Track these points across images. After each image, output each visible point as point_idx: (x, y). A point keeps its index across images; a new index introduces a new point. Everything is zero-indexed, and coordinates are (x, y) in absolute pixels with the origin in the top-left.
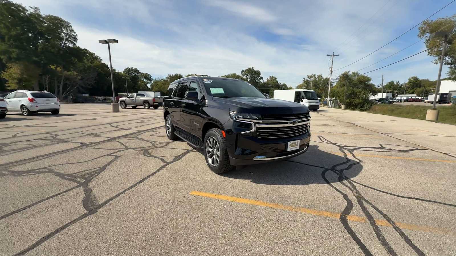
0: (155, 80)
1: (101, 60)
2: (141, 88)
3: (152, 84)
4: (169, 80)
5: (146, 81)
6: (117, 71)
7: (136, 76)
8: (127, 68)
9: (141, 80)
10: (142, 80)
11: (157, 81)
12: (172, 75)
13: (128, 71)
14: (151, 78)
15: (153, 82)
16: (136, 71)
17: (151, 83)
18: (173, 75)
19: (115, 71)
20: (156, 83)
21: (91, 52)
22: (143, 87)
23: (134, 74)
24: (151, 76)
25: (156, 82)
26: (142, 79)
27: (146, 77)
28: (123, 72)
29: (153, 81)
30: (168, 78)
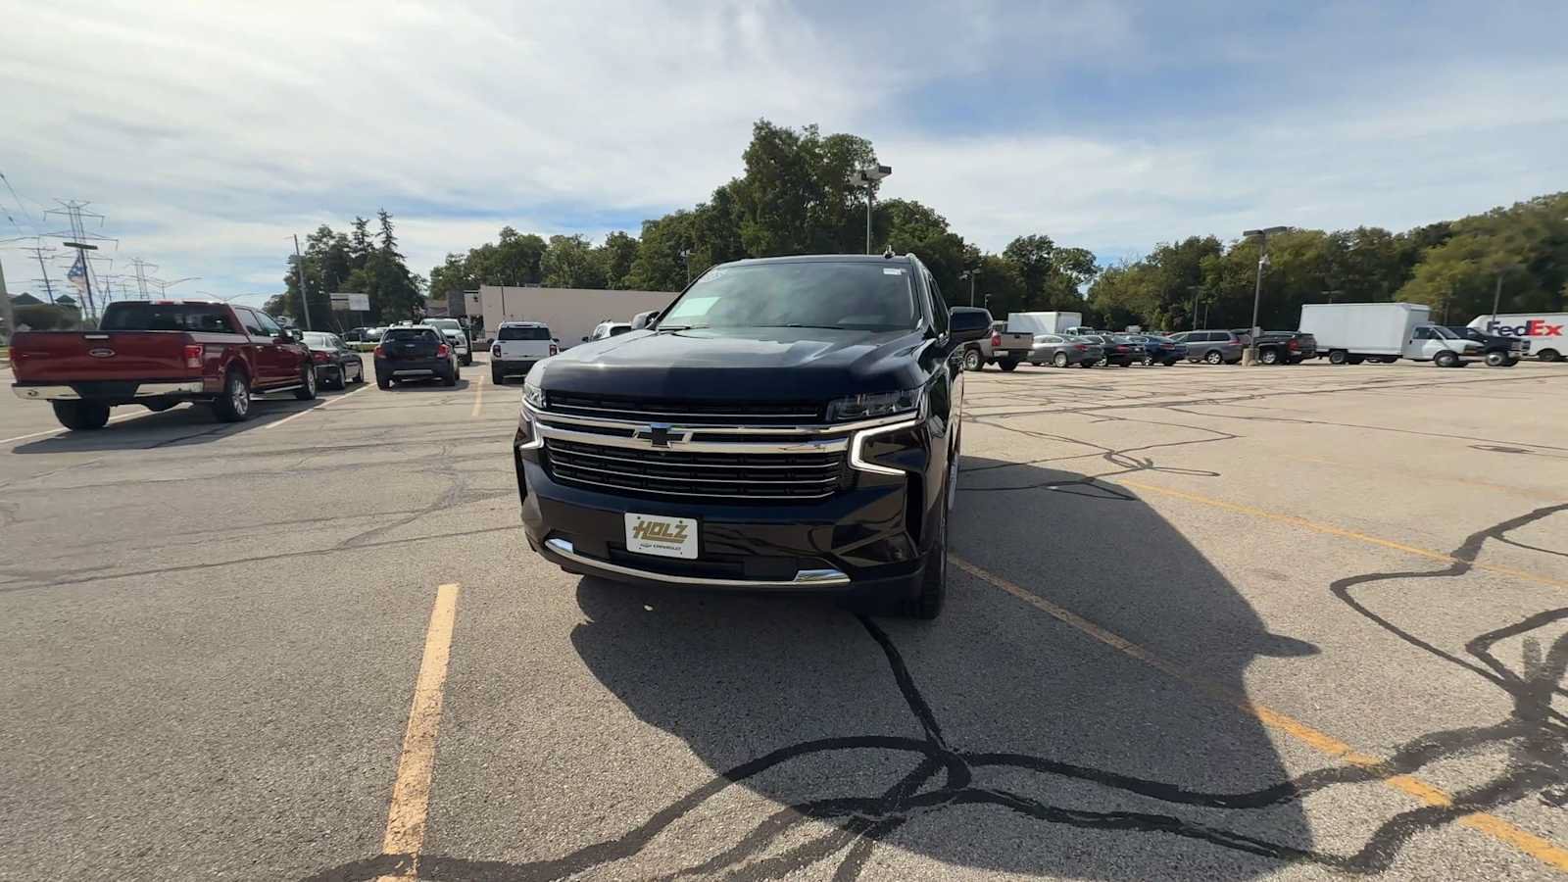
0: (1110, 268)
1: (947, 225)
2: (1053, 301)
3: (1096, 283)
4: (1159, 265)
5: (1075, 274)
6: (983, 254)
7: (1041, 264)
8: (1018, 240)
9: (1057, 272)
10: (1062, 274)
11: (1117, 271)
12: (1172, 246)
13: (1019, 248)
14: (1092, 262)
15: (1097, 279)
16: (1044, 244)
17: (1092, 283)
18: (1177, 243)
19: (977, 253)
20: (1107, 279)
21: (926, 208)
22: (1061, 296)
23: (1034, 257)
24: (1095, 258)
25: (1111, 278)
26: (1062, 269)
27: (1077, 260)
28: (1005, 253)
29: (1098, 275)
30: (1154, 258)
